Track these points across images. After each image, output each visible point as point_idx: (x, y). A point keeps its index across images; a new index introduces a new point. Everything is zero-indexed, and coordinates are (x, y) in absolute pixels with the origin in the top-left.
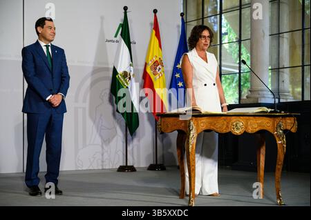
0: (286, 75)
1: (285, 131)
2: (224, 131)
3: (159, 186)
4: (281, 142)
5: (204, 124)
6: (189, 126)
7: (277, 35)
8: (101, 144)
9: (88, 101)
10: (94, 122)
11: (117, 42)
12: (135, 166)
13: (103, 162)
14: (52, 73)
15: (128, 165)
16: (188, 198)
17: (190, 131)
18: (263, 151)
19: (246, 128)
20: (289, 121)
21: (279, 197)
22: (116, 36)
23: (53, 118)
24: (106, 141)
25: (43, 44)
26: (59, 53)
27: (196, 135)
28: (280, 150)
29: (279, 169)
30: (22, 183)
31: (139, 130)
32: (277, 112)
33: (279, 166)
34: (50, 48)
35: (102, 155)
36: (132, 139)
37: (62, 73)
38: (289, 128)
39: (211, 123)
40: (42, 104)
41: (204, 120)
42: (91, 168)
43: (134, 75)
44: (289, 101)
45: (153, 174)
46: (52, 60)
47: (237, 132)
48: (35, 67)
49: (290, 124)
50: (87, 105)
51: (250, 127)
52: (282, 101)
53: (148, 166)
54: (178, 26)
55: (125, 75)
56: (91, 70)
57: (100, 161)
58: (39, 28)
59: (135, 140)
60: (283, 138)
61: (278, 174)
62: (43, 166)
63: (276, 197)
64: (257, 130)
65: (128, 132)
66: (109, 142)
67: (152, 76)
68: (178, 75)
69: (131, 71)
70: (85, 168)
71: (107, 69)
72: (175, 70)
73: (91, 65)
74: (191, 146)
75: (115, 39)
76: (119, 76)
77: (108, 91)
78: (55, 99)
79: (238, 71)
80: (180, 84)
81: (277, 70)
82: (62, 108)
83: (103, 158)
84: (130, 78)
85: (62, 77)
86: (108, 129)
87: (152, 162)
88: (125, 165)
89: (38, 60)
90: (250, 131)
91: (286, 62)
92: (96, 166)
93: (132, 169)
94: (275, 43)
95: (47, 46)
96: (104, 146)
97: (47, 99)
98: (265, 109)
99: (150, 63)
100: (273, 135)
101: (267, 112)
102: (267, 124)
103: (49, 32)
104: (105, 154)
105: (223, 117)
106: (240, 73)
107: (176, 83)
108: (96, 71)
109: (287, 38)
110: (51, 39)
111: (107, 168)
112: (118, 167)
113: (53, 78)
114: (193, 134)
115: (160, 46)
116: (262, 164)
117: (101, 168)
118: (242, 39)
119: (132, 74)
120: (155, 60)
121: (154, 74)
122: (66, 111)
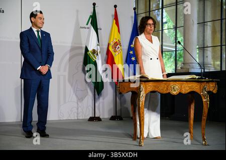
0: (209, 53)
1: (209, 92)
2: (165, 92)
3: (118, 131)
4: (206, 100)
5: (150, 87)
6: (140, 89)
7: (203, 24)
8: (76, 101)
9: (67, 70)
10: (72, 86)
11: (88, 28)
12: (101, 117)
13: (78, 114)
14: (41, 50)
15: (96, 116)
16: (139, 140)
17: (140, 92)
18: (193, 106)
19: (181, 90)
20: (211, 85)
21: (204, 140)
22: (87, 24)
24: (80, 99)
25: (35, 30)
26: (46, 36)
28: (205, 106)
30: (20, 129)
31: (104, 91)
32: (203, 79)
33: (204, 118)
34: (40, 32)
35: (78, 109)
36: (99, 98)
37: (48, 51)
38: (211, 90)
39: (155, 86)
40: (34, 72)
41: (151, 84)
42: (70, 119)
43: (100, 52)
44: (211, 71)
45: (113, 123)
46: (41, 41)
47: (174, 93)
48: (30, 46)
49: (212, 87)
50: (66, 74)
51: (183, 89)
52: (206, 70)
53: (110, 117)
54: (132, 17)
55: (94, 52)
56: (69, 49)
57: (76, 114)
58: (32, 19)
59: (101, 99)
60: (207, 97)
61: (204, 123)
62: (35, 117)
63: (202, 139)
64: (189, 91)
65: (96, 93)
66: (82, 100)
67: (113, 53)
68: (131, 52)
69: (98, 49)
70: (65, 118)
71: (81, 48)
72: (130, 48)
73: (70, 45)
74: (141, 103)
75: (87, 26)
76: (90, 53)
77: (82, 64)
78: (43, 69)
79: (174, 49)
80: (133, 59)
81: (203, 49)
82: (49, 75)
83: (78, 111)
84: (97, 54)
85: (49, 53)
86: (82, 91)
87: (113, 114)
88: (93, 116)
89: (31, 41)
91: (209, 43)
92: (73, 117)
93: (99, 119)
94: (201, 29)
95: (38, 31)
96: (79, 103)
97: (38, 69)
98: (195, 76)
99: (112, 44)
100: (200, 95)
101: (195, 79)
102: (195, 87)
104: (80, 109)
105: (164, 82)
106: (176, 51)
107: (131, 58)
108: (73, 49)
109: (210, 26)
111: (81, 118)
112: (88, 118)
114: (143, 94)
115: (119, 31)
116: (192, 116)
117: (76, 118)
118: (178, 26)
119: (98, 51)
120: (115, 41)
121: (115, 52)
122: (51, 78)
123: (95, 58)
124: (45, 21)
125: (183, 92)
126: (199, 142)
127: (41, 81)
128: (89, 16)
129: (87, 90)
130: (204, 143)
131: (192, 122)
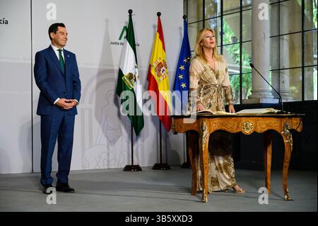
0: (286, 76)
1: (292, 131)
2: (235, 131)
3: (168, 184)
4: (288, 141)
5: (215, 125)
6: (202, 127)
7: (277, 37)
8: (106, 144)
9: (94, 101)
10: (100, 123)
12: (141, 166)
13: (108, 162)
15: (134, 164)
17: (203, 131)
18: (270, 150)
19: (256, 128)
20: (295, 121)
21: (286, 193)
22: (120, 39)
23: (66, 120)
24: (112, 141)
25: (55, 49)
26: (71, 57)
27: (208, 135)
28: (287, 149)
29: (286, 167)
32: (283, 113)
33: (286, 164)
34: (62, 52)
35: (108, 155)
36: (137, 139)
38: (295, 127)
39: (222, 124)
41: (216, 120)
42: (97, 168)
43: (139, 77)
44: (289, 101)
47: (247, 132)
49: (296, 124)
50: (93, 106)
51: (259, 127)
52: (283, 101)
53: (152, 165)
54: (180, 28)
55: (131, 76)
56: (96, 72)
57: (106, 161)
58: (52, 34)
59: (140, 141)
60: (290, 137)
61: (285, 171)
63: (283, 193)
64: (266, 130)
65: (134, 132)
66: (115, 143)
67: (157, 78)
68: (181, 77)
70: (91, 168)
71: (112, 71)
72: (178, 72)
73: (97, 67)
74: (204, 146)
75: (120, 42)
76: (125, 78)
77: (113, 93)
79: (239, 72)
80: (183, 85)
81: (277, 71)
83: (109, 158)
84: (135, 80)
86: (114, 130)
87: (156, 161)
88: (131, 164)
90: (259, 130)
91: (286, 63)
92: (102, 166)
93: (138, 168)
94: (275, 45)
95: (60, 51)
96: (110, 147)
99: (155, 65)
100: (280, 135)
101: (274, 113)
102: (274, 124)
103: (61, 37)
104: (111, 154)
105: (233, 118)
106: (241, 74)
107: (180, 84)
108: (101, 73)
109: (287, 40)
110: (63, 44)
111: (113, 167)
112: (123, 166)
113: (65, 81)
115: (164, 48)
116: (269, 162)
117: (106, 167)
118: (243, 41)
119: (137, 75)
120: (159, 61)
121: (159, 76)
122: (77, 114)
123: (133, 85)
124: (68, 37)
125: (259, 131)
126: (280, 197)
127: (64, 117)
128: (122, 28)
129: (120, 128)
130: (286, 197)
131: (269, 170)
